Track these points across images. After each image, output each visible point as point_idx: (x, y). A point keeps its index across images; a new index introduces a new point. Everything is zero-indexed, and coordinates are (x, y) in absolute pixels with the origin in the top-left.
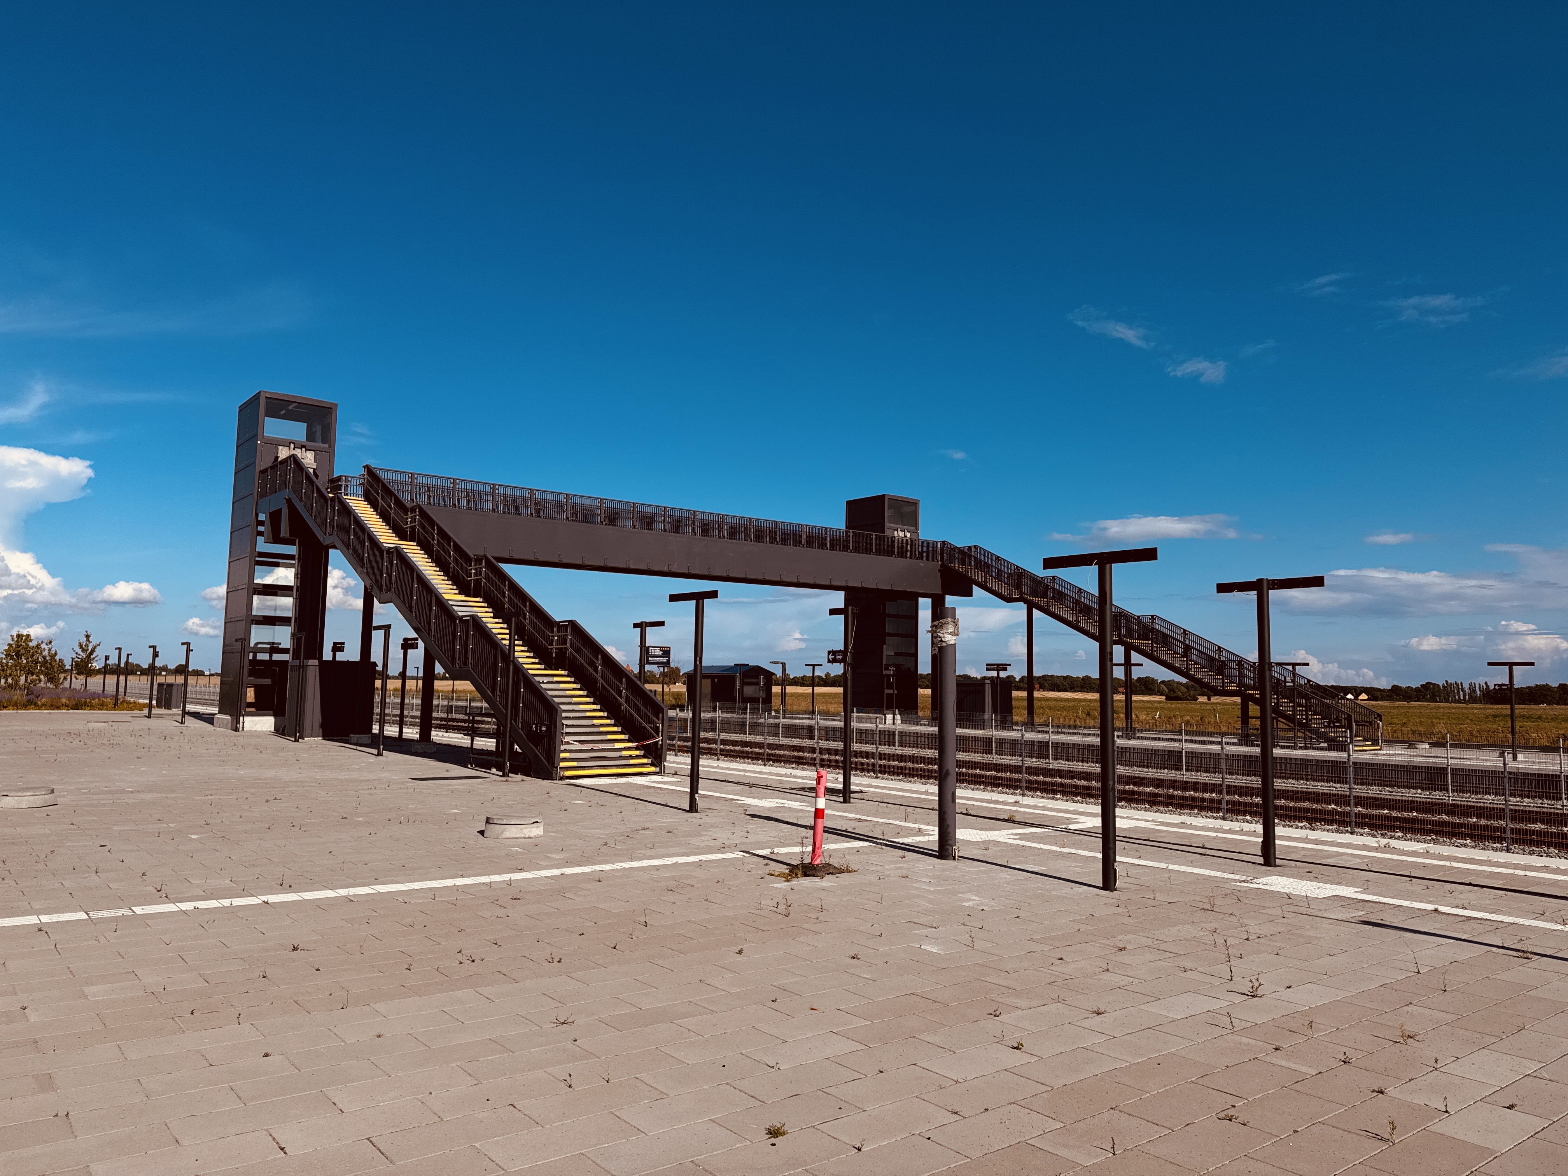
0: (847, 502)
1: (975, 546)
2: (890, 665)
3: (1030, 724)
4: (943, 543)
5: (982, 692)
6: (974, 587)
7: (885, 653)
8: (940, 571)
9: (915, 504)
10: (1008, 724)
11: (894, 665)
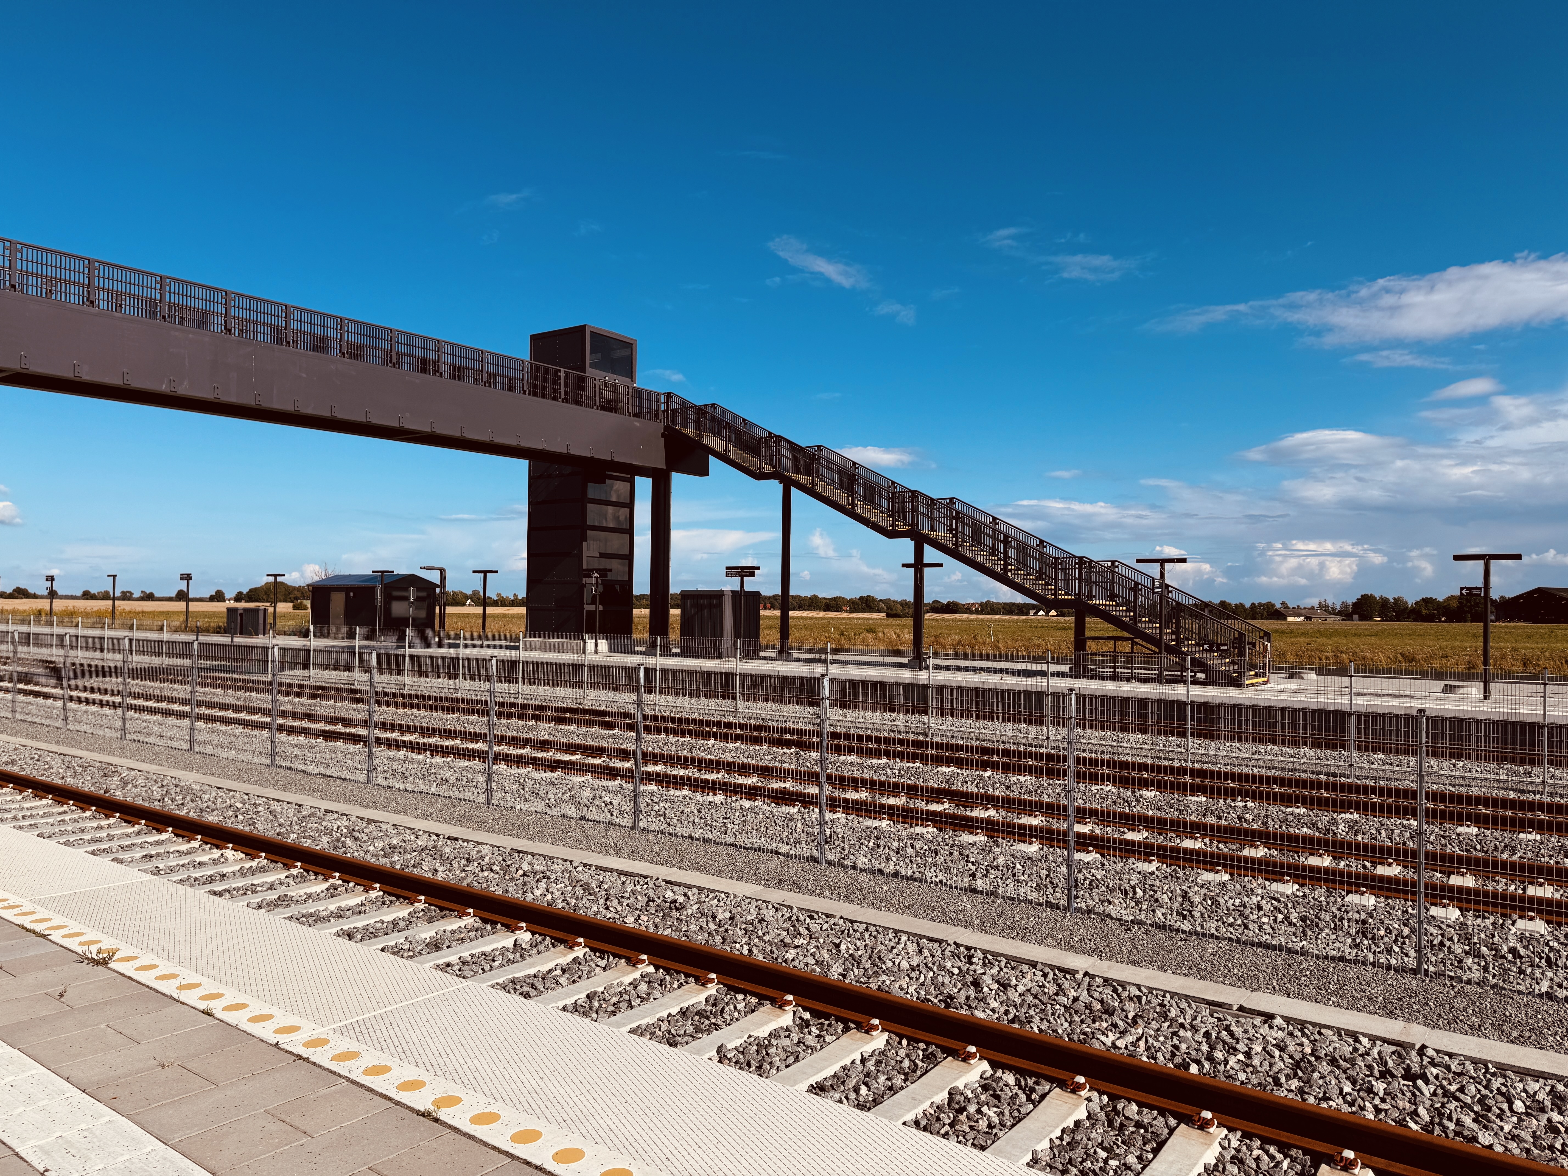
0: (534, 338)
1: (713, 405)
2: (592, 570)
3: (784, 652)
4: (669, 395)
5: (720, 606)
6: (712, 459)
7: (585, 553)
8: (663, 435)
9: (629, 346)
10: (752, 653)
11: (598, 571)
